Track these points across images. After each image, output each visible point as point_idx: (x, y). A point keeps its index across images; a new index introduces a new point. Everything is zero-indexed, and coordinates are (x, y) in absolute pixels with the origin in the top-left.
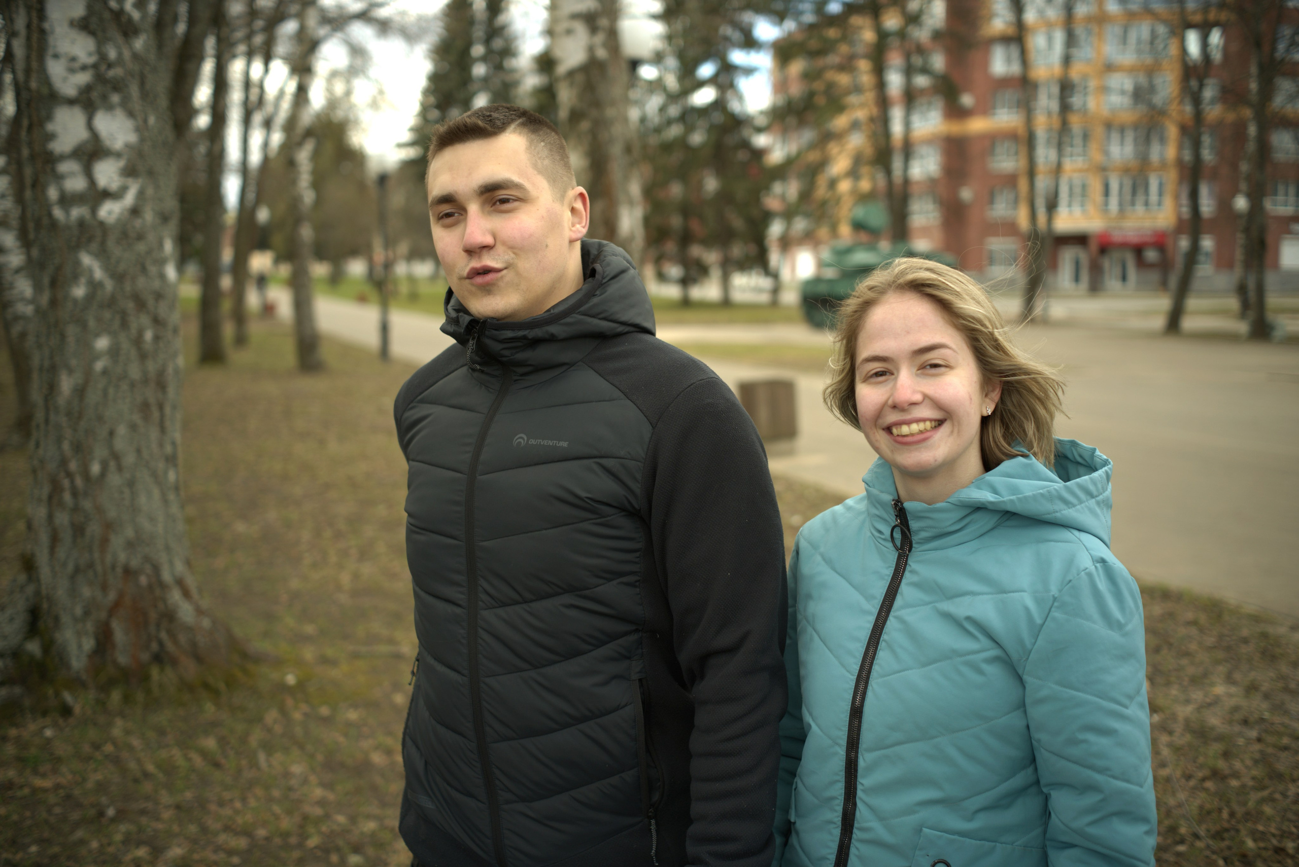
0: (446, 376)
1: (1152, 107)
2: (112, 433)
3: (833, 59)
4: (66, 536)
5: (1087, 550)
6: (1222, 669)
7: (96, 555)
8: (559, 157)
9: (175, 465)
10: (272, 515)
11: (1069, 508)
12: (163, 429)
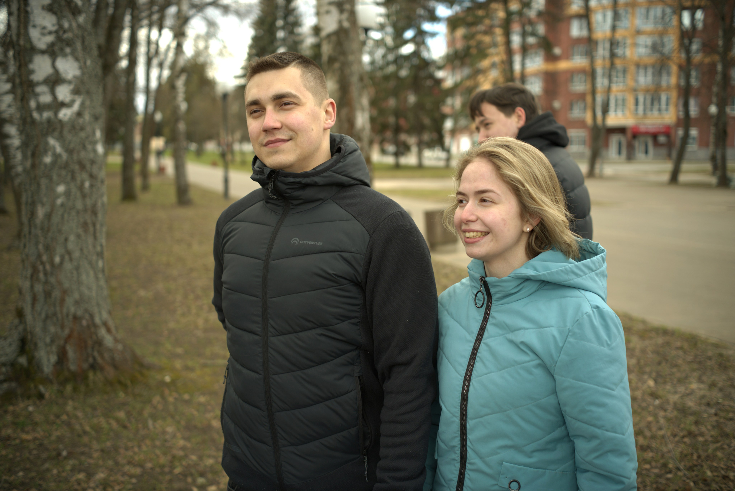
0: (250, 206)
1: (662, 54)
2: (66, 240)
3: (481, 28)
4: (41, 298)
5: (589, 302)
6: (696, 374)
7: (58, 308)
8: (320, 82)
9: (103, 258)
10: (160, 286)
11: (578, 278)
12: (95, 237)
